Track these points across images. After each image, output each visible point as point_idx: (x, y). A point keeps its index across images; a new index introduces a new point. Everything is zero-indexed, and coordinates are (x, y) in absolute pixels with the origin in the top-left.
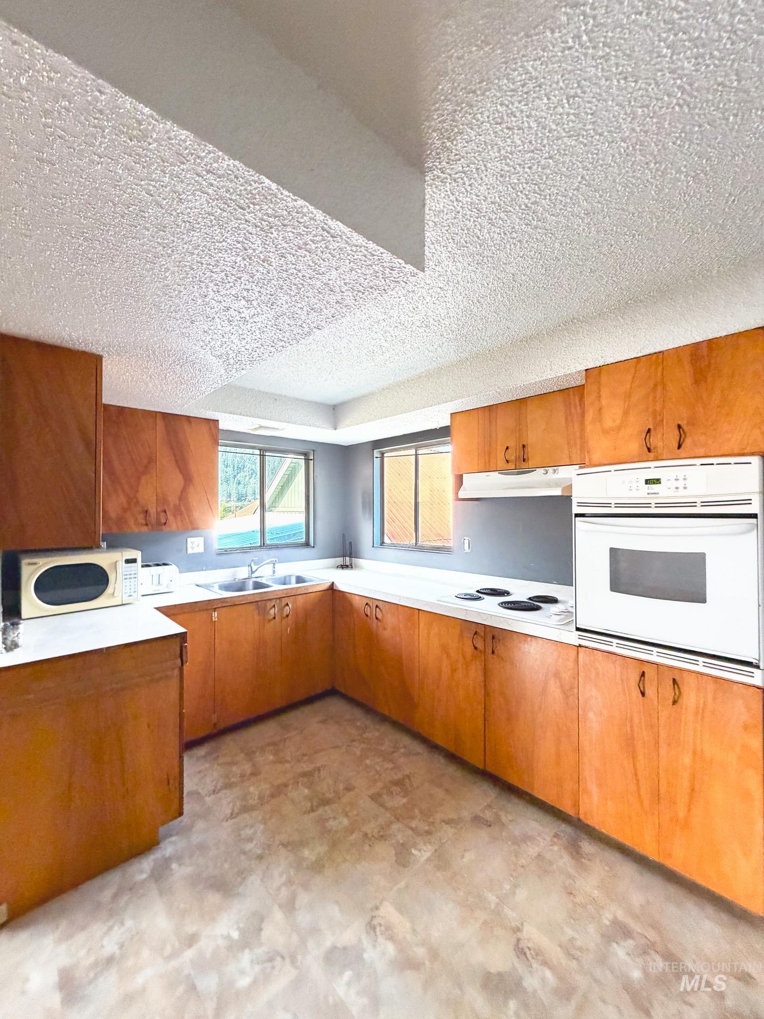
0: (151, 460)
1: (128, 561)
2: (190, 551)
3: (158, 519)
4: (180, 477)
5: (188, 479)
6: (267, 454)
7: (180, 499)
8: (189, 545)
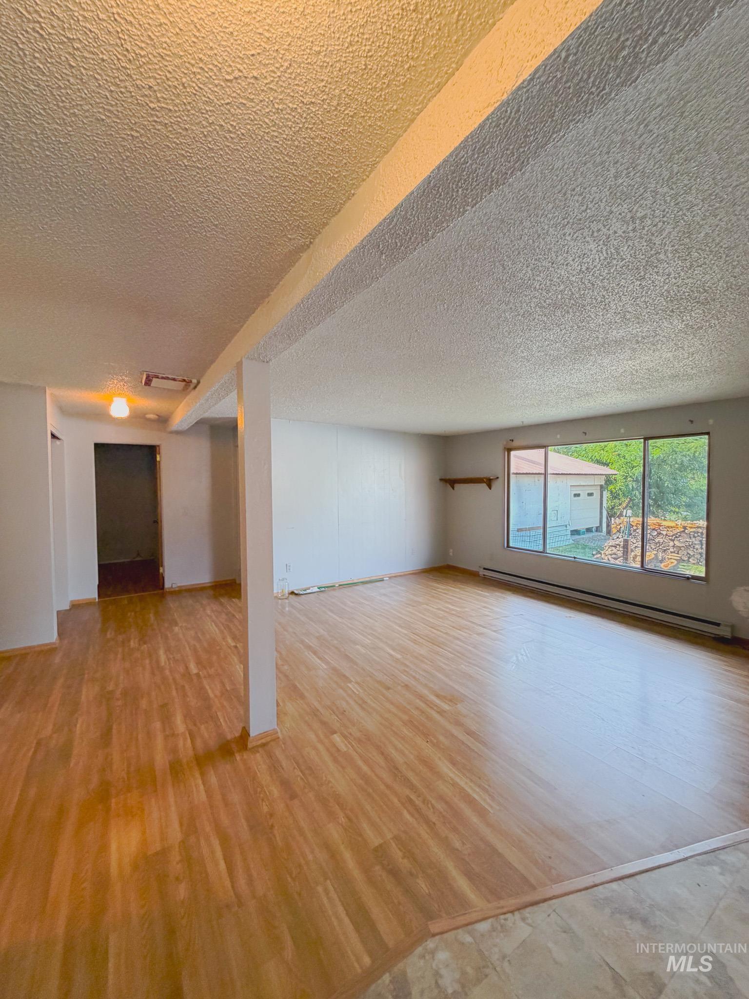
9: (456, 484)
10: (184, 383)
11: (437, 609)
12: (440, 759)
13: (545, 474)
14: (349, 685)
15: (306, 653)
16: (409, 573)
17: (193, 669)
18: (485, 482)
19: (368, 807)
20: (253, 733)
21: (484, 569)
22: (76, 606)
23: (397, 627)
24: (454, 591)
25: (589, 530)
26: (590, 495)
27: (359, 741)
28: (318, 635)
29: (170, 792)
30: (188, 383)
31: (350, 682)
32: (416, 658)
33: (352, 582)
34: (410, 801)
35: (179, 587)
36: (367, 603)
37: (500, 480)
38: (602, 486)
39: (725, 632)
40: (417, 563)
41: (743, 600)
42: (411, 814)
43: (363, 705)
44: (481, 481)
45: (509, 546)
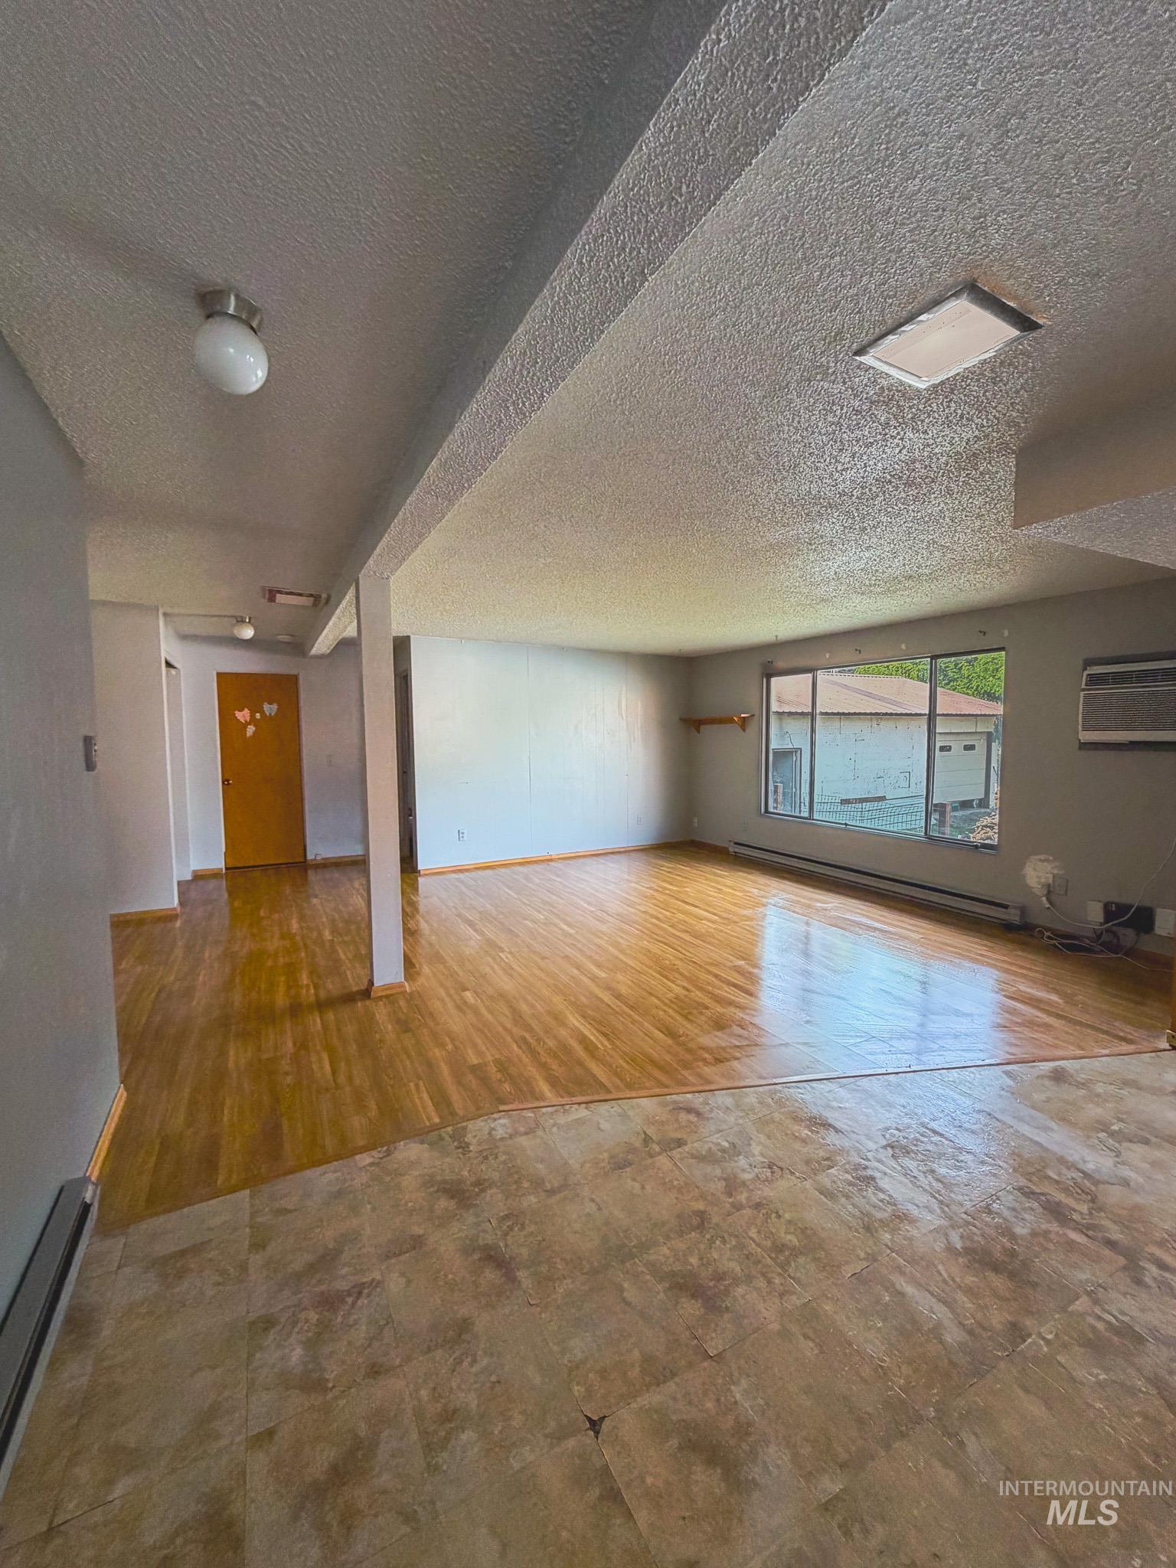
9: (702, 727)
10: (312, 599)
11: (649, 888)
12: (571, 1013)
14: (501, 954)
15: (462, 927)
16: (632, 848)
17: (327, 935)
18: (736, 722)
19: (479, 1041)
20: (377, 983)
21: (736, 843)
22: (198, 877)
23: (585, 905)
26: (968, 748)
27: (491, 998)
28: (482, 909)
29: (288, 1025)
30: (317, 598)
31: (502, 950)
32: (592, 933)
33: (549, 858)
34: (524, 1039)
35: (323, 859)
36: (560, 880)
37: (756, 719)
38: (989, 734)
39: (1013, 917)
40: (644, 835)
41: (1037, 874)
42: (520, 1047)
43: (508, 970)
44: (731, 721)
45: (767, 811)
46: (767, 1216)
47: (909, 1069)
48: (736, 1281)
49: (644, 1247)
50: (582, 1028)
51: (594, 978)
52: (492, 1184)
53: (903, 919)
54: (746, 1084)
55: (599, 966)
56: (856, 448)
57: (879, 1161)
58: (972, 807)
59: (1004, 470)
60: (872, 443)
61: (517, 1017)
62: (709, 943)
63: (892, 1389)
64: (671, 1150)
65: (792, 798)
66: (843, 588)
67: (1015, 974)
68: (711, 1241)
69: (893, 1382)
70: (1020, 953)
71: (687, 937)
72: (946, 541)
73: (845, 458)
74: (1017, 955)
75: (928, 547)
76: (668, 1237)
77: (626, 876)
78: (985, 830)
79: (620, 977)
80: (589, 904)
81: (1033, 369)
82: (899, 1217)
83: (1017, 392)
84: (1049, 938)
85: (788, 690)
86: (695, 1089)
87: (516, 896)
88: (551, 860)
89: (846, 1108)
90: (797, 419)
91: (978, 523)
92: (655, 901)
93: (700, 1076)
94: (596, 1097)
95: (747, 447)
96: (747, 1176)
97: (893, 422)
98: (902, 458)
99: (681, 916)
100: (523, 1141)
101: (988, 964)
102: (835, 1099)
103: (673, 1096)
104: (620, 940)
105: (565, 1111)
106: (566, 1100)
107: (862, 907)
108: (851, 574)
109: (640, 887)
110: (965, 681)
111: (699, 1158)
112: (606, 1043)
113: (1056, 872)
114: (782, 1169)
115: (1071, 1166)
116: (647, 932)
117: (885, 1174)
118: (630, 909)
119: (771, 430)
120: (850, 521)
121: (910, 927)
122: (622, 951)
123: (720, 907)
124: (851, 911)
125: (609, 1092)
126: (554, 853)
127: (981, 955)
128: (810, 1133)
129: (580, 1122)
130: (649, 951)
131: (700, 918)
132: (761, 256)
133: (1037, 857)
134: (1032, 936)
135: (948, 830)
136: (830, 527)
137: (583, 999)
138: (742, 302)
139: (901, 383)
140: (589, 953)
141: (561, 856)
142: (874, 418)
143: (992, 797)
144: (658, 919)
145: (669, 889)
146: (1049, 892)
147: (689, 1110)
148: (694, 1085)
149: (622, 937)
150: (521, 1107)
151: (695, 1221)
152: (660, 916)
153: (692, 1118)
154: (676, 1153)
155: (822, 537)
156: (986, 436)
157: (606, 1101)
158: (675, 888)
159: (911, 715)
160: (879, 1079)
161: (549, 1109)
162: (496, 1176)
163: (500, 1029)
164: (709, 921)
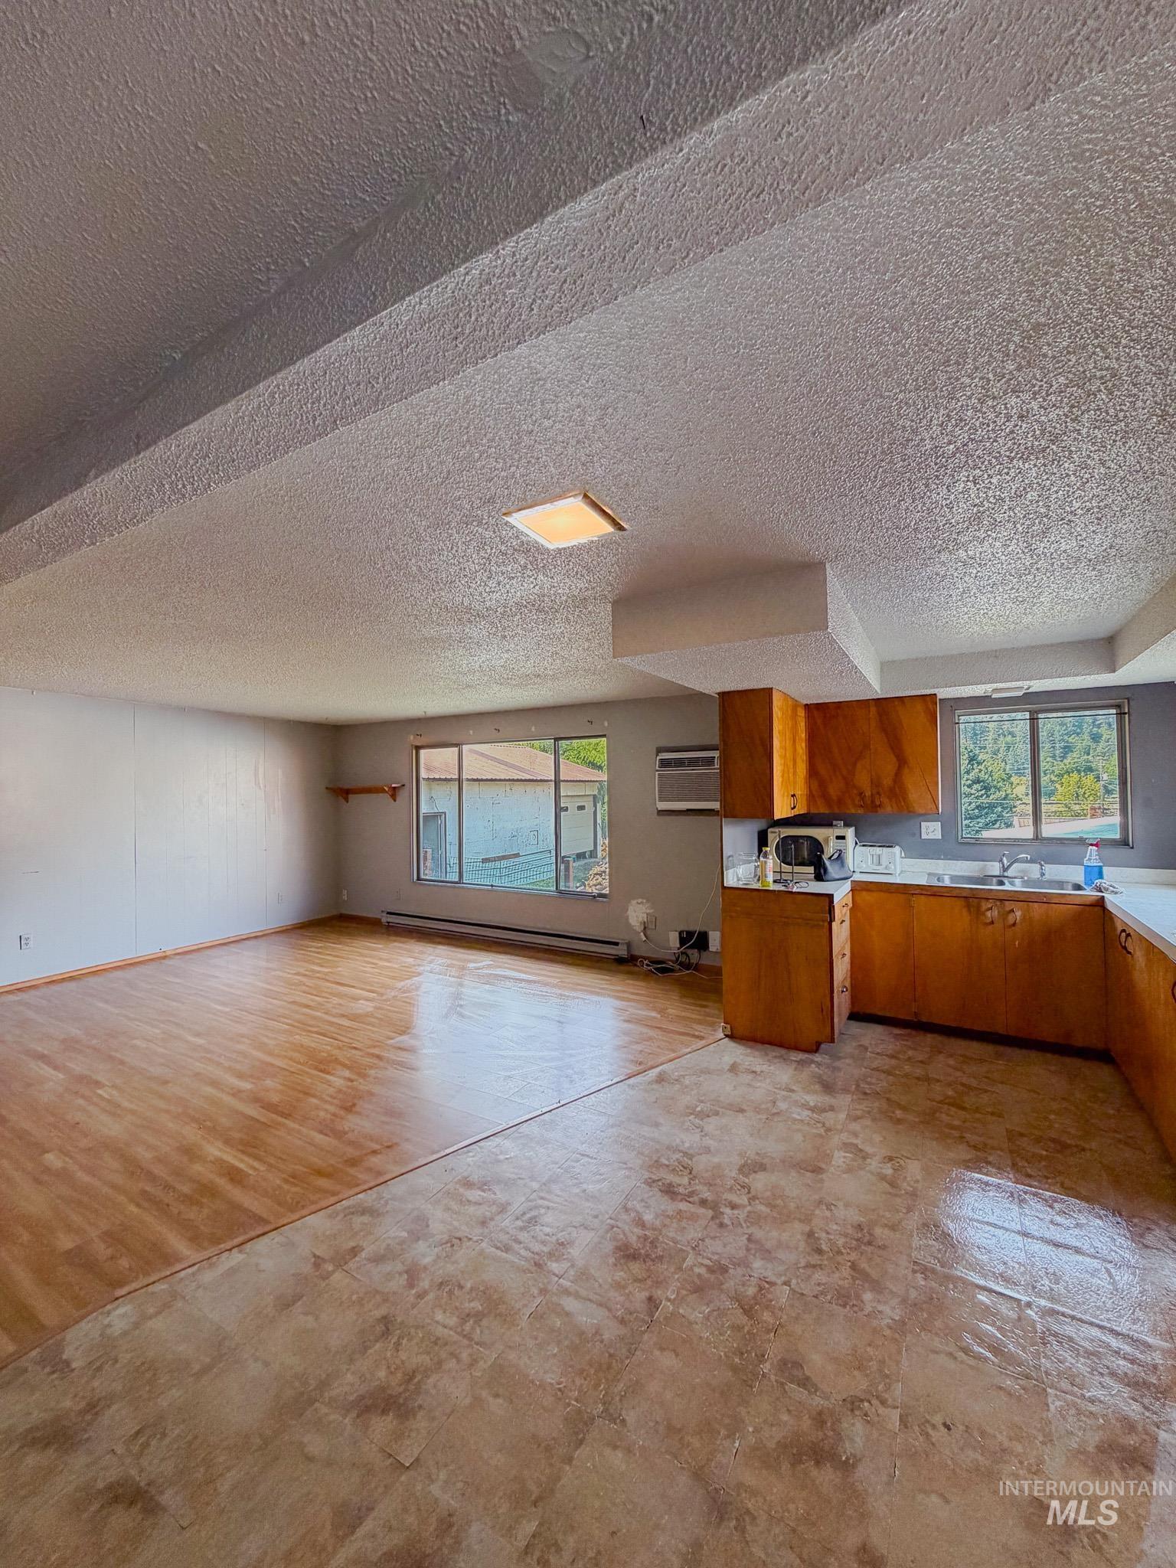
0: (867, 746)
1: (838, 838)
2: (924, 836)
3: (873, 802)
4: (892, 758)
5: (902, 762)
6: (1040, 716)
7: (895, 781)
8: (923, 831)
9: (350, 796)
11: (295, 974)
13: (557, 782)
14: (100, 1092)
15: (34, 1067)
16: (273, 931)
18: (387, 792)
19: (74, 1216)
21: (388, 913)
23: (217, 1006)
24: (334, 948)
25: (580, 856)
26: (581, 808)
27: (88, 1152)
28: (63, 1038)
32: (229, 1038)
33: (162, 955)
34: (145, 1193)
36: (178, 981)
37: (406, 788)
38: (595, 797)
39: (621, 951)
40: (287, 915)
41: (637, 914)
42: (138, 1205)
43: (114, 1110)
44: (383, 791)
45: (419, 879)
46: (451, 1293)
47: (559, 1105)
48: (427, 1373)
49: (324, 1385)
50: (225, 1157)
51: (236, 1093)
52: (110, 1399)
53: (541, 967)
54: (417, 1165)
55: (241, 1076)
56: (501, 579)
57: (542, 1198)
58: (585, 857)
59: (604, 613)
60: (513, 578)
61: (134, 1168)
62: (368, 1024)
63: (569, 1405)
64: (346, 1263)
65: (441, 863)
66: (486, 679)
67: (629, 1000)
68: (398, 1344)
69: (570, 1398)
70: (631, 982)
71: (345, 1022)
72: (565, 653)
73: (492, 583)
74: (629, 984)
75: (552, 656)
76: (351, 1361)
77: (264, 964)
78: (596, 880)
79: (269, 1083)
80: (223, 1004)
81: (621, 553)
82: (562, 1244)
83: (612, 565)
84: (647, 965)
85: (436, 761)
86: (366, 1187)
87: (117, 1011)
88: (165, 958)
89: (511, 1158)
90: (455, 549)
91: (587, 644)
92: (304, 988)
93: (369, 1170)
94: (253, 1234)
95: (410, 560)
96: (427, 1260)
97: (529, 566)
98: (535, 591)
99: (336, 1000)
100: (157, 1324)
101: (609, 995)
102: (501, 1153)
103: (344, 1202)
104: (265, 1040)
105: (211, 1266)
106: (214, 1250)
107: (510, 961)
108: (493, 668)
109: (285, 975)
110: (576, 752)
111: (378, 1259)
112: (256, 1164)
113: (648, 911)
114: (460, 1239)
115: (677, 1150)
116: (296, 1024)
117: (548, 1208)
118: (275, 1001)
119: (433, 551)
120: (494, 629)
121: (549, 974)
122: (271, 1054)
123: (378, 983)
124: (500, 967)
125: (266, 1222)
126: (168, 948)
127: (602, 989)
128: (482, 1194)
129: (232, 1272)
130: (302, 1046)
131: (355, 999)
132: (434, 430)
133: (635, 902)
134: (636, 965)
135: (571, 884)
136: (476, 631)
137: (224, 1120)
138: (414, 455)
139: (537, 543)
140: (227, 1064)
141: (178, 951)
142: (516, 561)
143: (599, 848)
144: (307, 1006)
145: (319, 972)
146: (645, 928)
147: (364, 1212)
148: (365, 1182)
149: (267, 1036)
150: (146, 1282)
151: (380, 1328)
152: (312, 1004)
153: (366, 1219)
154: (352, 1265)
155: (470, 638)
156: (593, 588)
157: (263, 1234)
158: (326, 970)
159: (536, 781)
160: (536, 1121)
161: (190, 1271)
162: (118, 1387)
163: (106, 1190)
164: (367, 1000)
